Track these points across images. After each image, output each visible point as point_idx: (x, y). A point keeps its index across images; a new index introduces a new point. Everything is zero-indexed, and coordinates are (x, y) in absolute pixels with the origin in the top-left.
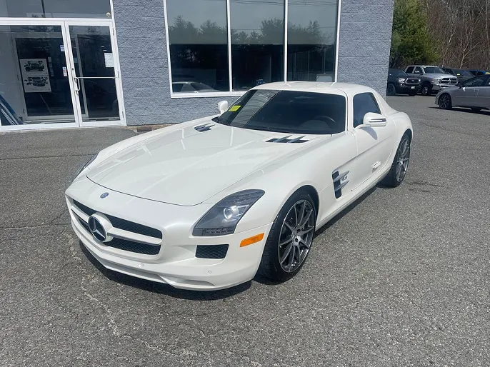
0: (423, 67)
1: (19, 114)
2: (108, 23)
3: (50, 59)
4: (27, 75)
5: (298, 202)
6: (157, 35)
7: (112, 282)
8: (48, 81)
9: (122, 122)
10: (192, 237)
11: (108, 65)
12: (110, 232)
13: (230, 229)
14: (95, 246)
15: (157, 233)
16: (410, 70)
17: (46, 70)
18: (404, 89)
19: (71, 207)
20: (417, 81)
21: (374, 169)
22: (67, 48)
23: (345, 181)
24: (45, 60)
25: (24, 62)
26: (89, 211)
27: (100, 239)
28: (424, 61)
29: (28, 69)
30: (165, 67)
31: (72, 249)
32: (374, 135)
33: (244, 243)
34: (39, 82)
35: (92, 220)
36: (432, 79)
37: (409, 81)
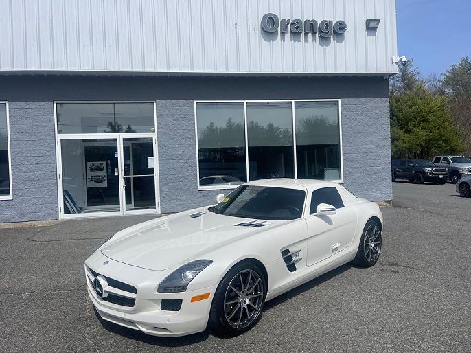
0: (450, 157)
1: (79, 204)
2: (153, 135)
3: (109, 161)
4: (90, 174)
5: (243, 271)
6: (189, 142)
7: (107, 332)
8: (106, 178)
9: (158, 210)
10: (157, 293)
11: (150, 166)
12: (106, 289)
13: (184, 288)
14: (98, 302)
15: (133, 290)
16: (437, 160)
17: (105, 170)
18: (432, 177)
19: (87, 273)
20: (444, 171)
21: (334, 250)
22: (120, 155)
23: (297, 258)
24: (105, 162)
25: (89, 164)
26: (95, 274)
27: (100, 295)
28: (453, 152)
29: (92, 170)
30: (194, 166)
31: (87, 307)
32: (329, 222)
33: (194, 299)
34: (99, 180)
35: (96, 280)
36: (460, 169)
37: (436, 171)
